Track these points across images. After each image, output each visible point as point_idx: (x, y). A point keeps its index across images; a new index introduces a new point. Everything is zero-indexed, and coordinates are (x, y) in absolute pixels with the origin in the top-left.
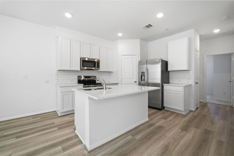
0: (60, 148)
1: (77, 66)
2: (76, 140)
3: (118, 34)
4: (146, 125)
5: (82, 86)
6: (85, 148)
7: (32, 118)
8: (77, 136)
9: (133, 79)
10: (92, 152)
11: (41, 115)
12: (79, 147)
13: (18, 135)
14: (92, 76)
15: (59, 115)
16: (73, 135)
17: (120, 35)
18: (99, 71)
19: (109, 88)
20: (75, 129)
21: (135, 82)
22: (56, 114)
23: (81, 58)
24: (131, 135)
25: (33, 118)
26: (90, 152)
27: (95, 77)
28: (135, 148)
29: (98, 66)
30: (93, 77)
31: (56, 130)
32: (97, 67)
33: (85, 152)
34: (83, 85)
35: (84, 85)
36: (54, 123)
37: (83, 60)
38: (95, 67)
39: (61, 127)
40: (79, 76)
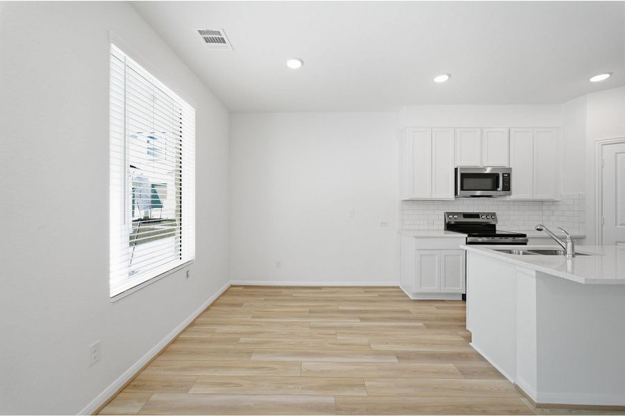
1: (446, 189)
5: (465, 240)
7: (362, 291)
11: (378, 290)
14: (483, 214)
15: (411, 298)
18: (508, 198)
20: (468, 339)
23: (456, 170)
25: (365, 292)
27: (494, 214)
29: (507, 188)
30: (487, 214)
31: (421, 327)
32: (503, 190)
34: (466, 235)
35: (469, 236)
36: (409, 312)
37: (462, 174)
38: (495, 188)
40: (449, 214)
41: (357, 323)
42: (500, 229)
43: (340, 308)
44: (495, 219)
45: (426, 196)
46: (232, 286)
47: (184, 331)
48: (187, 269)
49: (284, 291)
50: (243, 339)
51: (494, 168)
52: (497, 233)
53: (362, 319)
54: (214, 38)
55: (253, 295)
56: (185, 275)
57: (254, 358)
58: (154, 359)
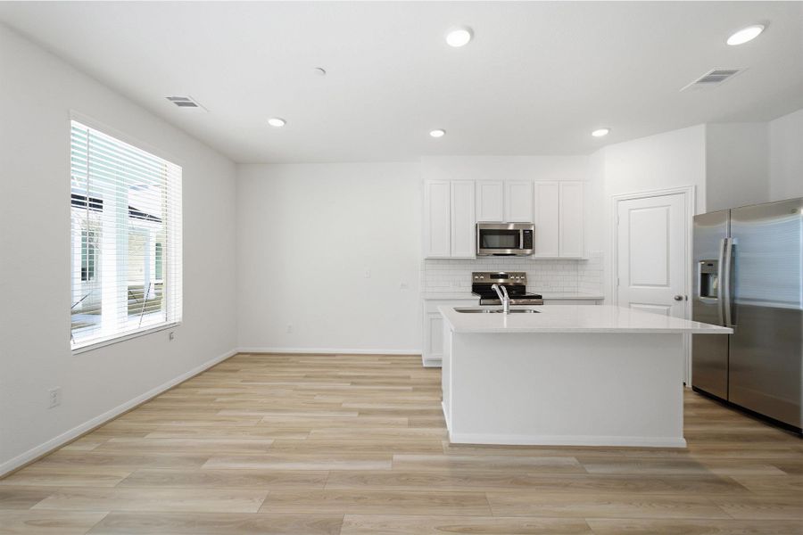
0: (405, 419)
1: (468, 247)
2: (437, 418)
3: (591, 133)
4: (660, 455)
5: (478, 302)
6: (447, 437)
7: (377, 358)
8: (441, 413)
9: (667, 285)
10: (456, 449)
12: (437, 431)
13: (354, 380)
14: (512, 274)
15: (424, 365)
16: (435, 408)
17: (600, 133)
18: (533, 257)
19: (535, 312)
20: (442, 400)
21: (680, 299)
22: (419, 362)
23: (476, 225)
24: (577, 458)
25: (379, 360)
26: (452, 445)
27: (524, 274)
28: (567, 486)
30: (516, 274)
31: (409, 390)
32: (524, 248)
33: (444, 443)
34: (479, 298)
35: (482, 298)
36: (409, 377)
37: (481, 230)
38: (517, 246)
39: (418, 388)
40: (474, 274)
41: (347, 386)
42: (530, 290)
43: (340, 374)
44: (525, 280)
45: (445, 254)
46: (239, 353)
47: (164, 393)
48: (171, 330)
49: (293, 358)
50: (219, 400)
51: (516, 224)
52: (527, 295)
53: (353, 383)
54: (183, 103)
55: (256, 362)
56: (168, 337)
57: (221, 413)
58: (124, 414)
